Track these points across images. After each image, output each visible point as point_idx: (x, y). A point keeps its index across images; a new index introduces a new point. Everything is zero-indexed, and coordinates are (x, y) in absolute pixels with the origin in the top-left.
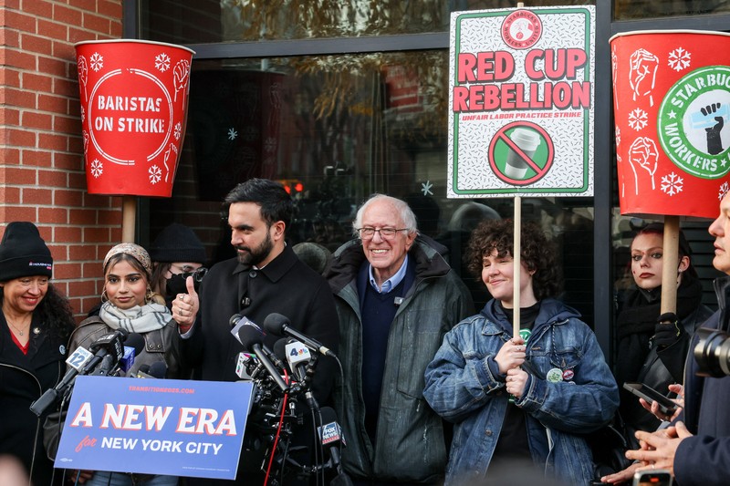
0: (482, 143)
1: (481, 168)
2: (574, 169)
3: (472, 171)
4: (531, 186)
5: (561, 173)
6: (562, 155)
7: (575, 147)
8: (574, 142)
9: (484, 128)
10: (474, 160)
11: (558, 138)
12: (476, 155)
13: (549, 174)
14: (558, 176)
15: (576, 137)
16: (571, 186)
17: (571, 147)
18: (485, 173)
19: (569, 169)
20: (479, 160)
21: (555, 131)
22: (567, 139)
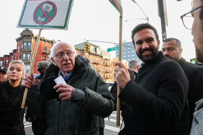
0: (33, 9)
1: (30, 18)
2: (62, 19)
3: (27, 19)
4: (45, 25)
5: (57, 20)
6: (59, 13)
7: (64, 11)
8: (64, 9)
9: (35, 3)
10: (29, 15)
11: (59, 8)
12: (30, 13)
13: (53, 20)
14: (56, 21)
15: (65, 7)
16: (60, 26)
17: (63, 11)
18: (31, 19)
19: (60, 19)
20: (30, 15)
21: (58, 5)
22: (62, 8)
